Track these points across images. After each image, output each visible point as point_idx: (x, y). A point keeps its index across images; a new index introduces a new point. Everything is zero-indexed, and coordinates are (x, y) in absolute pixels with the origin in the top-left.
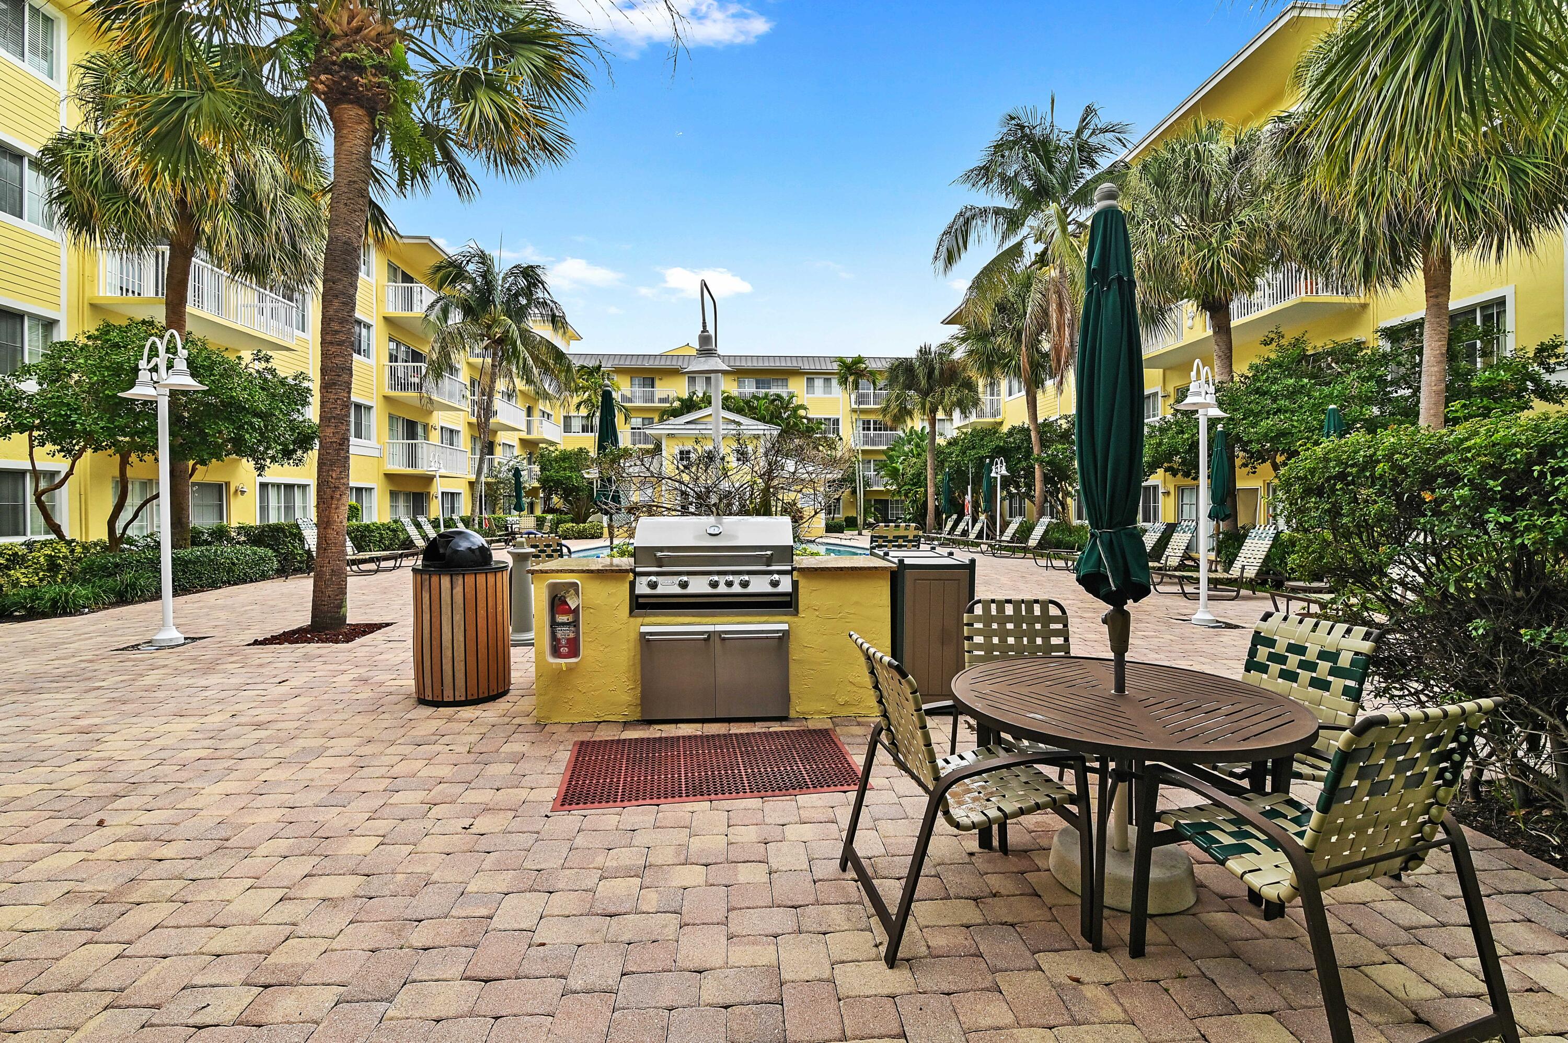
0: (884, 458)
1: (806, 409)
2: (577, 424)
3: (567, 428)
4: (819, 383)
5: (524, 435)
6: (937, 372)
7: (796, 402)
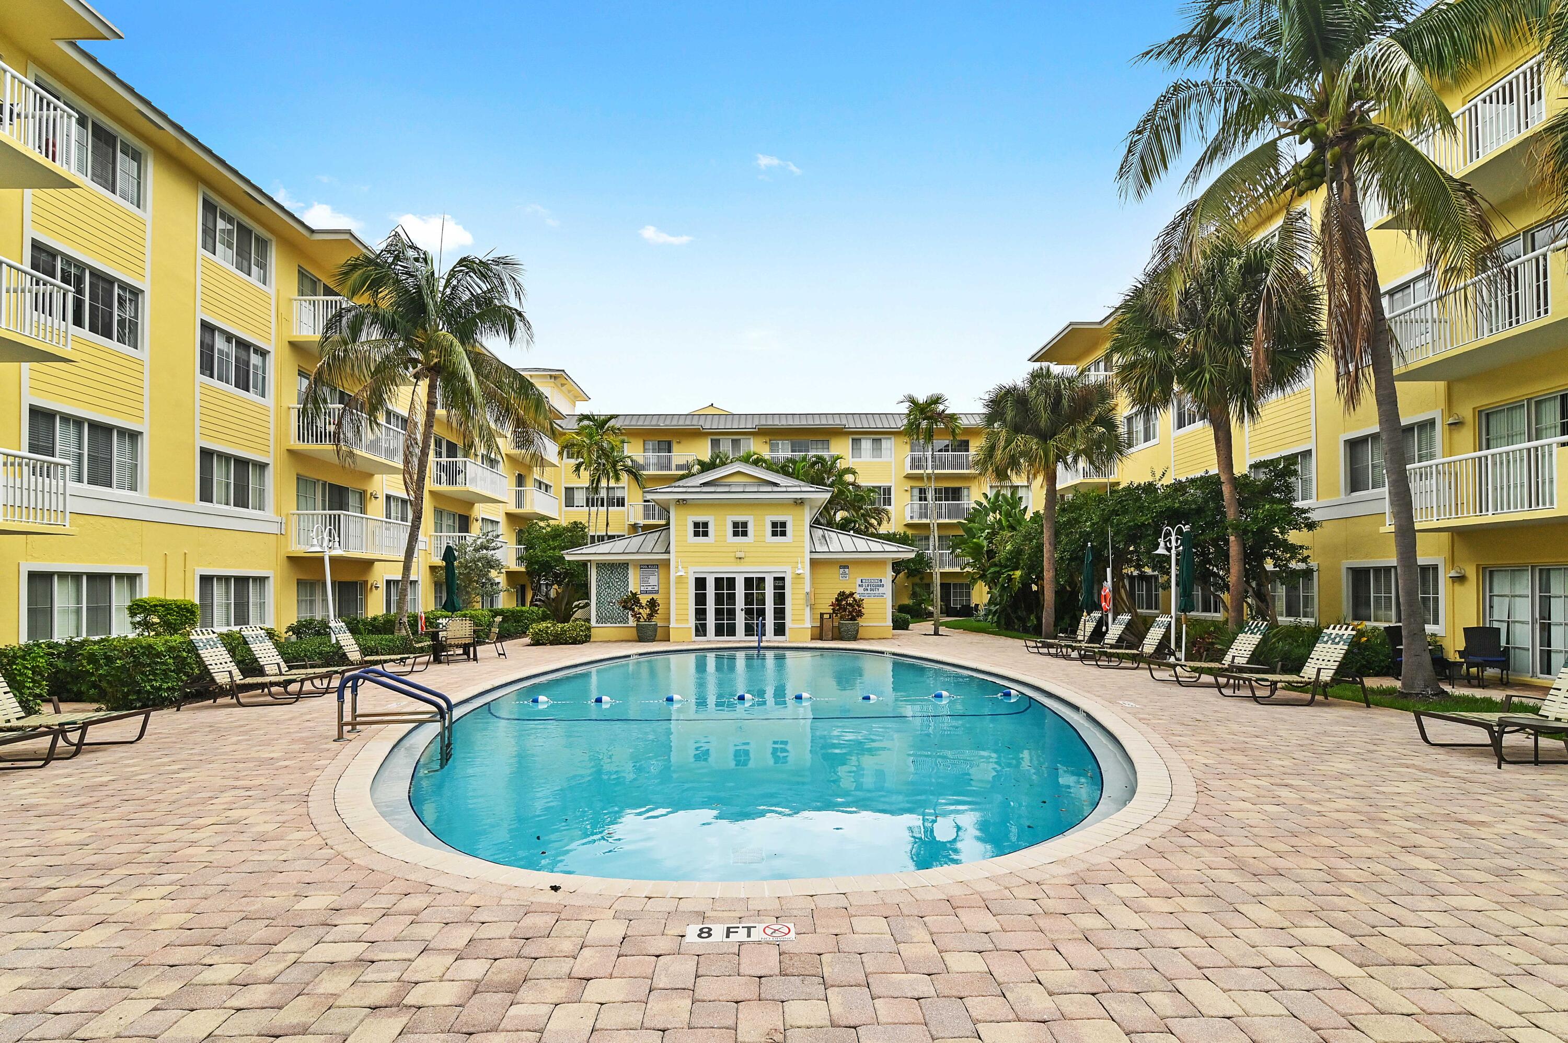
0: (961, 532)
1: (854, 473)
2: (580, 497)
3: (569, 503)
4: (866, 444)
5: (512, 509)
6: (1065, 402)
7: (841, 465)
